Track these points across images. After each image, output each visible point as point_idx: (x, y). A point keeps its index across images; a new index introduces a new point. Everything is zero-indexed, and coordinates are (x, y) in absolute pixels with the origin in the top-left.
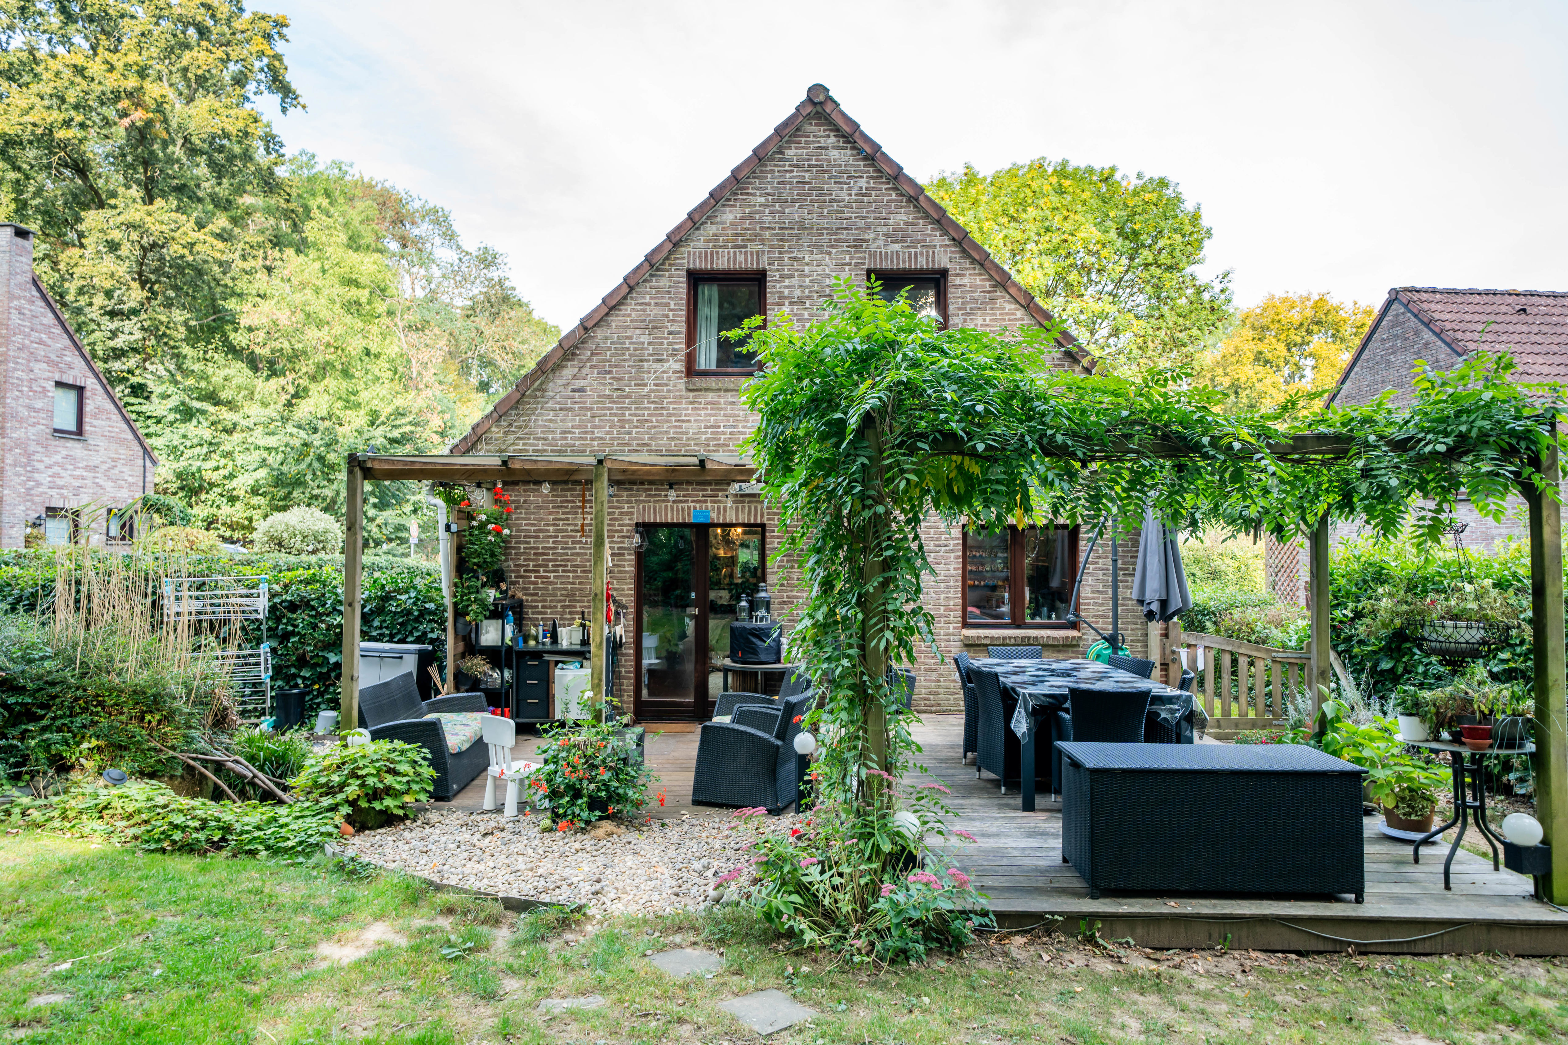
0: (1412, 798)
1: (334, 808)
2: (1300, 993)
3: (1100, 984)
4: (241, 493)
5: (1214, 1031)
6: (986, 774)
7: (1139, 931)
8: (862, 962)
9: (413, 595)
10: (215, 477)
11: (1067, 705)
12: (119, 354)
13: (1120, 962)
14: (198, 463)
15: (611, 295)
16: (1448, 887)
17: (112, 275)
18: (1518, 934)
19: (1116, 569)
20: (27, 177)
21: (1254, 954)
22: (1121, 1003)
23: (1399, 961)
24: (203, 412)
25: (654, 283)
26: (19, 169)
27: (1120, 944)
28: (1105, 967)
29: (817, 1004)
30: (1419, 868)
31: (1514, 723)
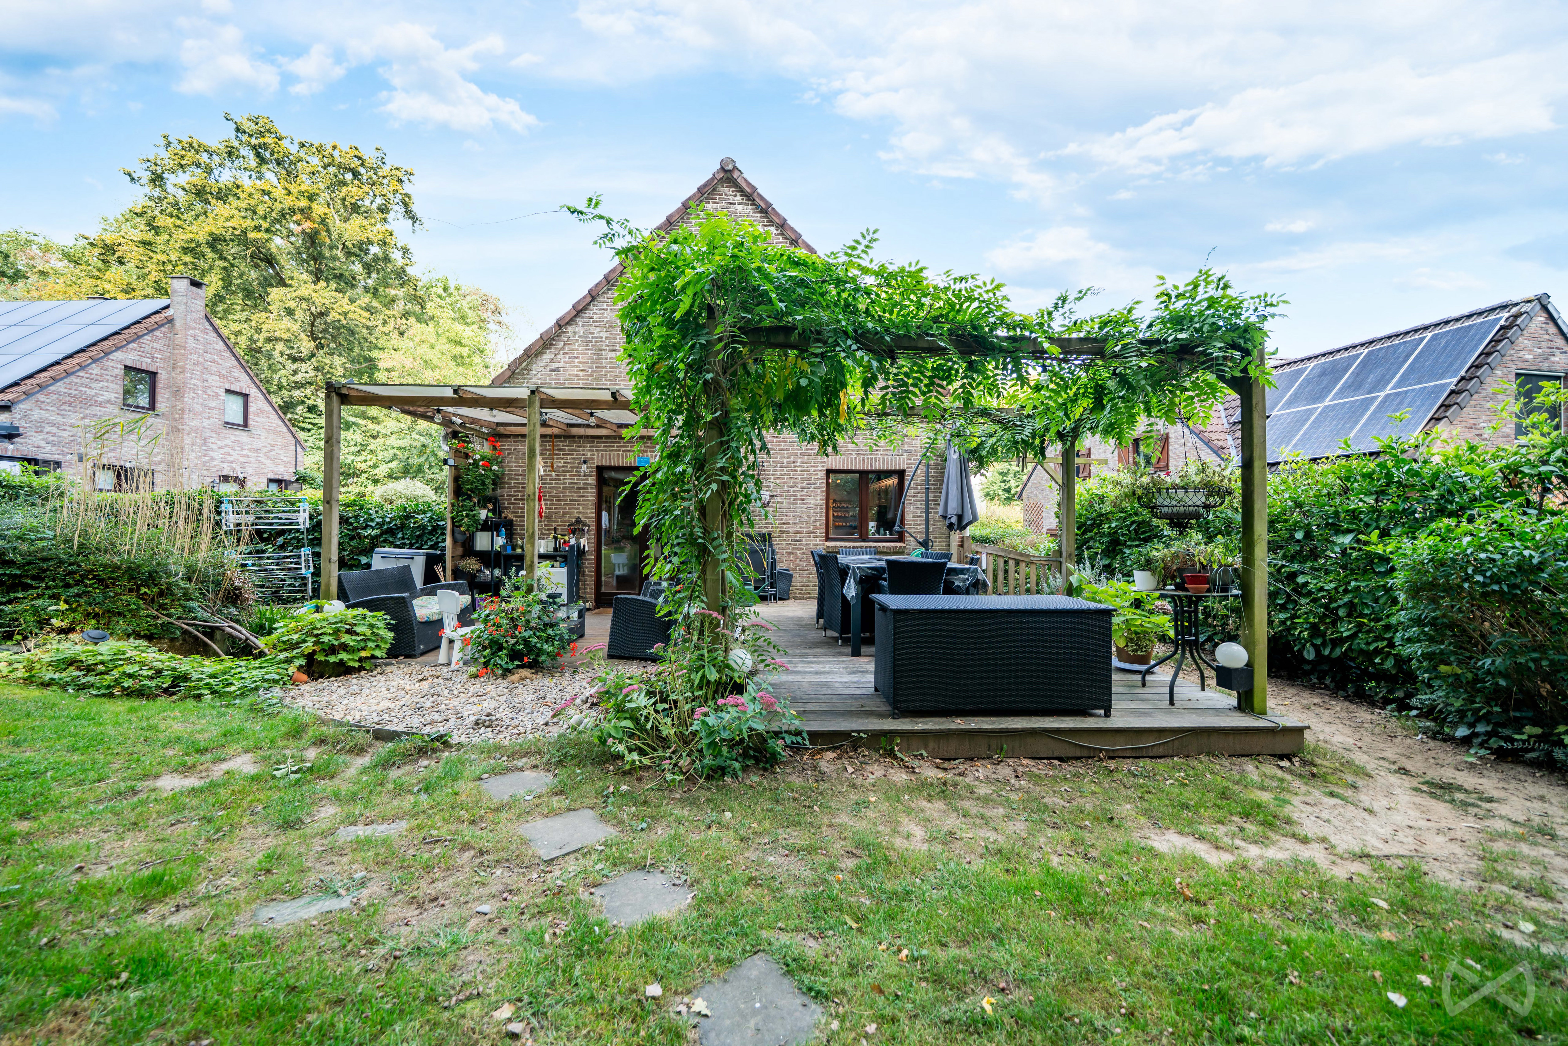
0: (1139, 639)
1: (289, 661)
2: (1065, 794)
3: (892, 793)
4: (381, 477)
5: (993, 836)
6: (831, 633)
7: (932, 744)
8: (673, 780)
9: (428, 515)
10: (363, 466)
11: (886, 576)
12: (299, 386)
13: (914, 772)
14: (353, 457)
15: (578, 302)
16: (1172, 703)
17: (289, 330)
18: (1231, 738)
19: (928, 500)
20: (232, 265)
21: (1025, 762)
22: (908, 811)
23: (1141, 762)
24: (357, 425)
25: (610, 295)
26: (225, 259)
27: (915, 756)
28: (900, 776)
29: (621, 822)
30: (1145, 690)
31: (1226, 572)
